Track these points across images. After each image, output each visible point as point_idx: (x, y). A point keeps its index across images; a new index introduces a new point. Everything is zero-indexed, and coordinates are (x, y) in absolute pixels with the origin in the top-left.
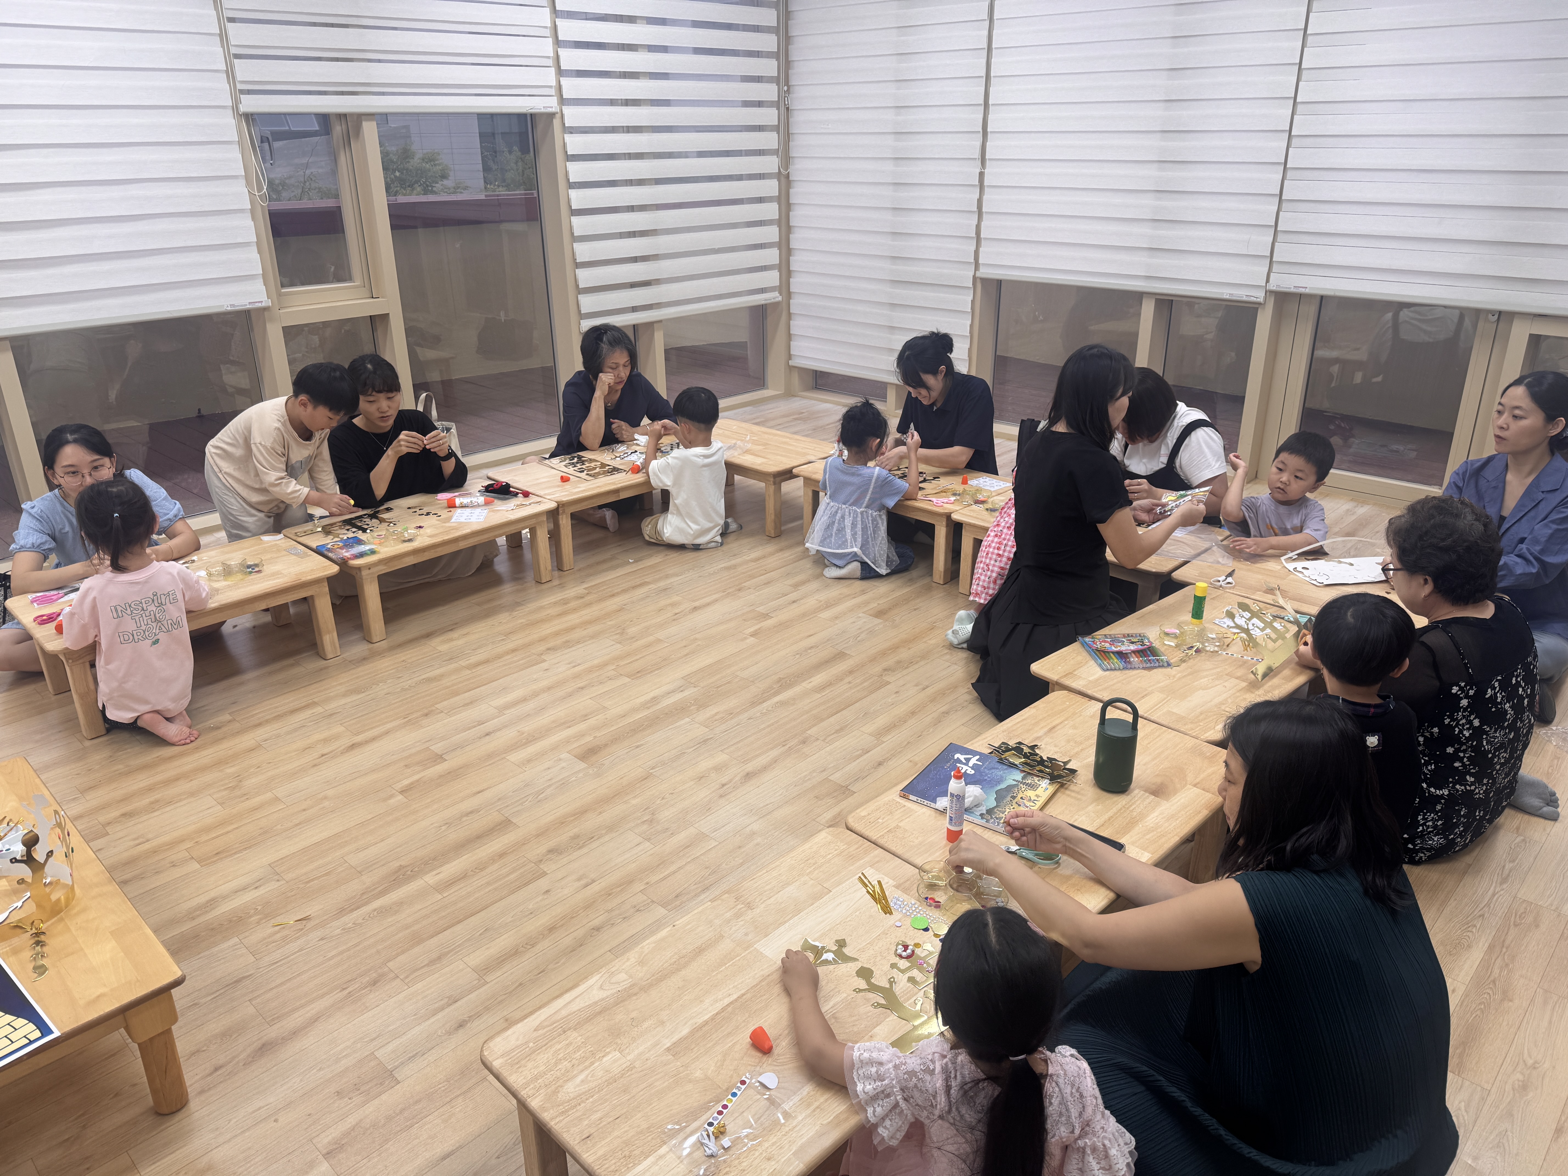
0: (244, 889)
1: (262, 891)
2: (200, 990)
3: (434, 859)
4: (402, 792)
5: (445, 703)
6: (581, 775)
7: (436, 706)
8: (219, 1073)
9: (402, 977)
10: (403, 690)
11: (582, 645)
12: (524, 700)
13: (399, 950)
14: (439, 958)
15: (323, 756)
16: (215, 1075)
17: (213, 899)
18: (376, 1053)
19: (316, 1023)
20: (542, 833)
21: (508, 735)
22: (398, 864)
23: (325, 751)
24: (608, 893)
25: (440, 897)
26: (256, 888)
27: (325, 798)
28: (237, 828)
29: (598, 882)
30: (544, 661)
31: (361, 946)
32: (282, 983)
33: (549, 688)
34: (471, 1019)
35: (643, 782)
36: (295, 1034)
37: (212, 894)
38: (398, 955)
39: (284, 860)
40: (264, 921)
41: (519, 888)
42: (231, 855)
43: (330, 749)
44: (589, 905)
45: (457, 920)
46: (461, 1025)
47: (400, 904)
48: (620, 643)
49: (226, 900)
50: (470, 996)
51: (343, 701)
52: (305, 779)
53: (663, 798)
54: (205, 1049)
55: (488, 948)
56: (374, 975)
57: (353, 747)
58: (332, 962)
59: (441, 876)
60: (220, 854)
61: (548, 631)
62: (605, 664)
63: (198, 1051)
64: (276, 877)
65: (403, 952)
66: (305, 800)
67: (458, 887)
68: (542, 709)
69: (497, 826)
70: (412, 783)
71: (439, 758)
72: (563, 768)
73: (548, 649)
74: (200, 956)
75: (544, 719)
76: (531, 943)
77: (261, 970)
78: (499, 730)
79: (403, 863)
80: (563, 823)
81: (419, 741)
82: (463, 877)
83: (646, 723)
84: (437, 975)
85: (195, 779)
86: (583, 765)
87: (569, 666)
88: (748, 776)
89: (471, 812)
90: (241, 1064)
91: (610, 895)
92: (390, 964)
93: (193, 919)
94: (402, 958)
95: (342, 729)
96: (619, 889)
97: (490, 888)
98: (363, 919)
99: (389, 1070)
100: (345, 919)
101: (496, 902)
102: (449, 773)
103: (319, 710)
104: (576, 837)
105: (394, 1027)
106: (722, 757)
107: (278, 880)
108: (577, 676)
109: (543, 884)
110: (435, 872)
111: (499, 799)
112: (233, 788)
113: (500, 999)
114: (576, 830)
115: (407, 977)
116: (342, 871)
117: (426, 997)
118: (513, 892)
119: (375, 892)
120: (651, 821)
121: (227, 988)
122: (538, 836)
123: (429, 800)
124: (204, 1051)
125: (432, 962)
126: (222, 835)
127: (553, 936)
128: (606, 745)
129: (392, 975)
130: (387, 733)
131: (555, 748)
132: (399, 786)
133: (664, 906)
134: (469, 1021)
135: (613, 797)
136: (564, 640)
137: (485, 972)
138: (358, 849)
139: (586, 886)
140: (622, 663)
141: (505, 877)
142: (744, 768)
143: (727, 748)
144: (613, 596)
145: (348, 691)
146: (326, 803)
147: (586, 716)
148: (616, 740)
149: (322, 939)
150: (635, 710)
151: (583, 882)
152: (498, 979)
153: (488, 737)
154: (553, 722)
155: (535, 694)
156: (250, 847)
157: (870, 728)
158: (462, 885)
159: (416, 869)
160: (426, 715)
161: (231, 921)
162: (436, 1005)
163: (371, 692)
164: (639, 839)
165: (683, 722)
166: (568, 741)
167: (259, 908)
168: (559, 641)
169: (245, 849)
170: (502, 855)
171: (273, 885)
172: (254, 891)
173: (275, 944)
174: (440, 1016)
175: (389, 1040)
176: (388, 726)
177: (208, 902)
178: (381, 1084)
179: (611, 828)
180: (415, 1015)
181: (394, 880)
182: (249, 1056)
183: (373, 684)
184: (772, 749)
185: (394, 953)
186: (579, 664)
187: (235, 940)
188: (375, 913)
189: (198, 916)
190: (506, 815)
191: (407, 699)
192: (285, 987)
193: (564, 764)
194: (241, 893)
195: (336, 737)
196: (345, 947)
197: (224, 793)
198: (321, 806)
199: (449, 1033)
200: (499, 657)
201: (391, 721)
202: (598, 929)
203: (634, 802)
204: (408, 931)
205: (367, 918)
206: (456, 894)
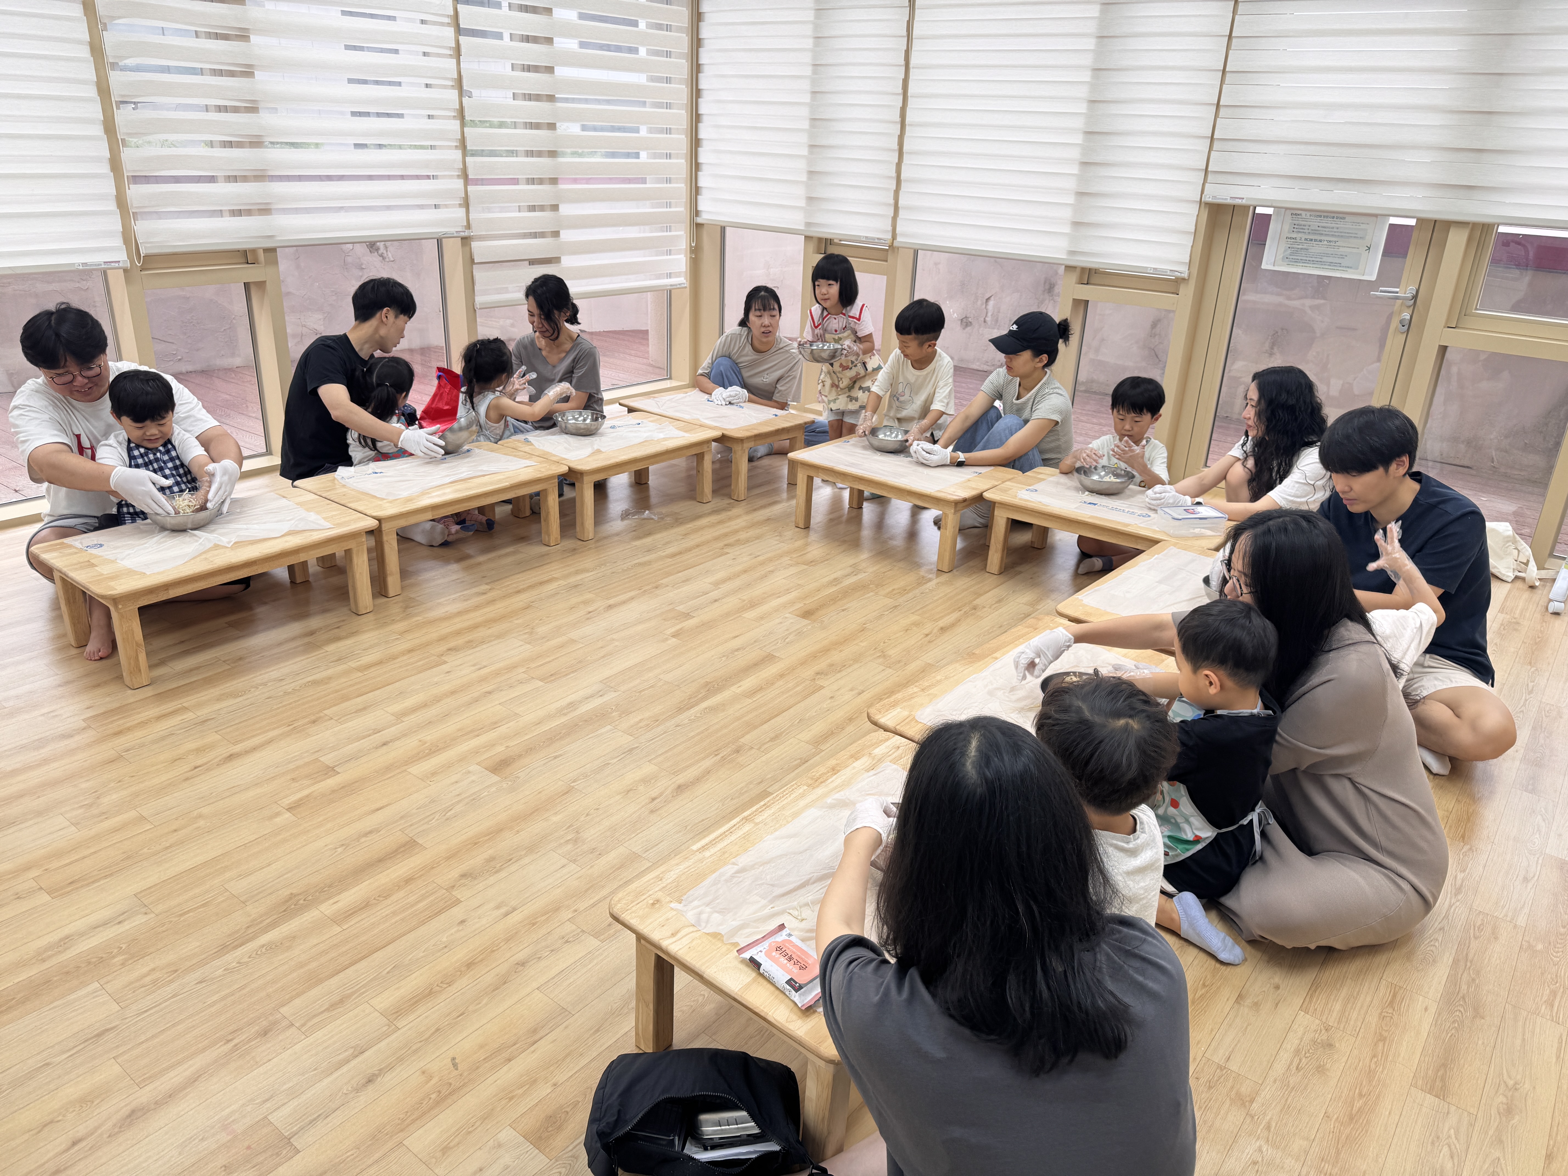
0: (105, 924)
1: (126, 926)
2: (52, 1047)
3: (330, 886)
4: (290, 809)
5: (335, 709)
6: (494, 789)
7: (325, 712)
8: (76, 1148)
9: (297, 1025)
10: (286, 693)
11: (488, 645)
12: (425, 705)
13: (294, 993)
14: (341, 1001)
15: (196, 768)
16: (72, 1151)
17: (67, 937)
18: (270, 1117)
19: (196, 1083)
20: (452, 855)
21: (410, 744)
22: (288, 892)
23: (199, 762)
24: (532, 923)
25: (339, 929)
26: (120, 923)
27: (200, 816)
28: (95, 853)
29: (520, 910)
30: (445, 662)
31: (247, 990)
32: (153, 1036)
33: (453, 693)
34: (381, 1072)
35: (565, 797)
36: (171, 1096)
37: (66, 931)
38: (291, 999)
39: (152, 890)
40: (130, 962)
41: (431, 918)
42: (88, 885)
43: (205, 760)
44: (511, 937)
45: (360, 956)
46: (370, 1081)
47: (293, 938)
48: (529, 643)
49: (83, 938)
50: (379, 1045)
51: (217, 706)
52: (175, 795)
53: (587, 815)
54: (60, 1118)
55: (398, 988)
56: (264, 1023)
57: (231, 757)
58: (213, 1009)
59: (340, 904)
60: (75, 884)
61: (448, 630)
62: (514, 667)
63: (51, 1122)
64: (144, 910)
65: (298, 995)
66: (176, 819)
67: (360, 918)
68: (446, 716)
69: (400, 847)
70: (301, 799)
71: (330, 771)
72: (473, 781)
73: (449, 650)
74: (52, 1006)
75: (450, 727)
76: (448, 981)
77: (127, 1020)
78: (398, 739)
79: (295, 891)
80: (476, 844)
81: (307, 752)
82: (366, 905)
83: (564, 731)
84: (338, 1022)
85: (44, 795)
86: (495, 778)
87: (473, 668)
88: (680, 789)
89: (370, 832)
90: (105, 1136)
91: (534, 924)
92: (283, 1010)
93: (43, 960)
94: (297, 1002)
95: (218, 737)
96: (544, 918)
97: (398, 918)
98: (249, 957)
99: (286, 1137)
100: (228, 957)
101: (404, 935)
102: (343, 787)
103: (189, 716)
104: (492, 859)
105: (291, 1084)
106: (648, 769)
107: (146, 913)
108: (483, 680)
109: (457, 912)
110: (331, 901)
111: (402, 818)
112: (90, 806)
113: (414, 1048)
114: (490, 852)
115: (303, 1025)
116: (223, 901)
117: (326, 1048)
118: (423, 923)
119: (261, 925)
120: (575, 841)
121: (86, 1044)
122: (448, 858)
123: (321, 819)
124: (58, 1121)
125: (333, 1006)
126: (77, 861)
127: (472, 973)
128: (520, 756)
129: (285, 1023)
130: (270, 742)
131: (462, 759)
132: (287, 802)
133: (596, 935)
134: (379, 1075)
135: (531, 814)
136: (467, 639)
137: (395, 1016)
138: (240, 875)
139: (506, 914)
140: (533, 665)
141: (412, 906)
142: (674, 780)
143: (654, 758)
144: (519, 592)
145: (223, 694)
146: (201, 823)
147: (496, 723)
148: (530, 750)
149: (200, 982)
150: (550, 717)
151: (503, 910)
152: (411, 1024)
153: (385, 747)
154: (459, 730)
155: (437, 699)
156: (111, 875)
157: (806, 735)
158: (363, 916)
159: (310, 898)
160: (314, 722)
161: (89, 963)
162: (341, 1057)
163: (249, 696)
164: (565, 861)
165: (603, 730)
166: (476, 751)
167: (124, 946)
168: (460, 641)
169: (106, 877)
170: (409, 880)
171: (140, 920)
172: (117, 926)
173: (143, 989)
174: (345, 1069)
175: (286, 1101)
176: (271, 734)
177: (61, 940)
178: (278, 1154)
179: (532, 848)
180: (315, 1069)
181: (285, 911)
182: (115, 1125)
183: (252, 687)
184: (703, 759)
185: (287, 997)
186: (485, 667)
187: (96, 985)
188: (264, 950)
189: (50, 957)
190: (411, 835)
191: (291, 704)
192: (157, 1040)
193: (473, 778)
194: (101, 929)
195: (211, 747)
196: (228, 991)
197: (80, 811)
198: (195, 826)
199: (357, 1090)
200: (393, 658)
201: (274, 729)
202: (523, 964)
203: (555, 819)
204: (302, 970)
205: (254, 955)
206: (357, 925)
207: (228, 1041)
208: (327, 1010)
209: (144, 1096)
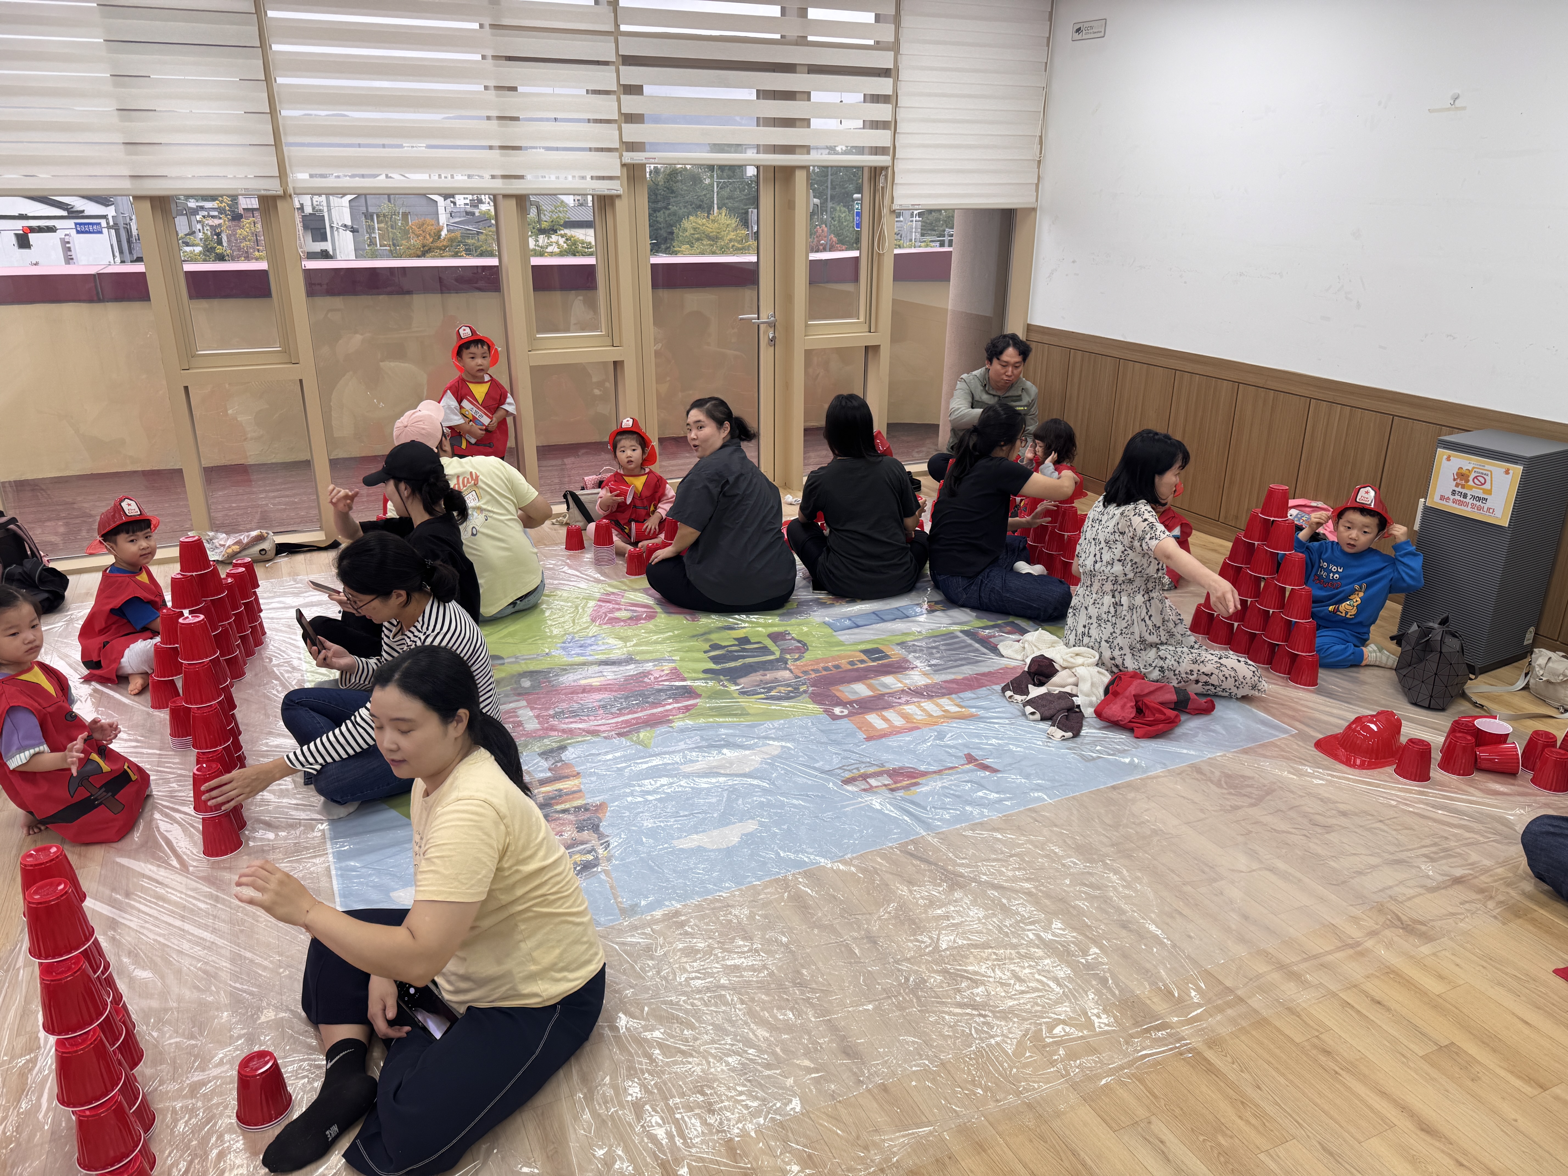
0: (1163, 1153)
1: (1168, 1136)
9: (1316, 1033)
13: (1277, 1034)
14: (1288, 1009)
18: (1420, 1055)
26: (1162, 1143)
90: (1451, 1146)
92: (1298, 1040)
94: (1289, 1032)
98: (1226, 1057)
99: (1439, 1048)
100: (1226, 1070)
105: (1385, 1042)
107: (1149, 1124)
117: (1344, 1021)
125: (1296, 1014)
129: (1314, 1040)
187: (1261, 1156)
207: (1336, 1073)
208: (1299, 1016)
209: (1404, 1123)
